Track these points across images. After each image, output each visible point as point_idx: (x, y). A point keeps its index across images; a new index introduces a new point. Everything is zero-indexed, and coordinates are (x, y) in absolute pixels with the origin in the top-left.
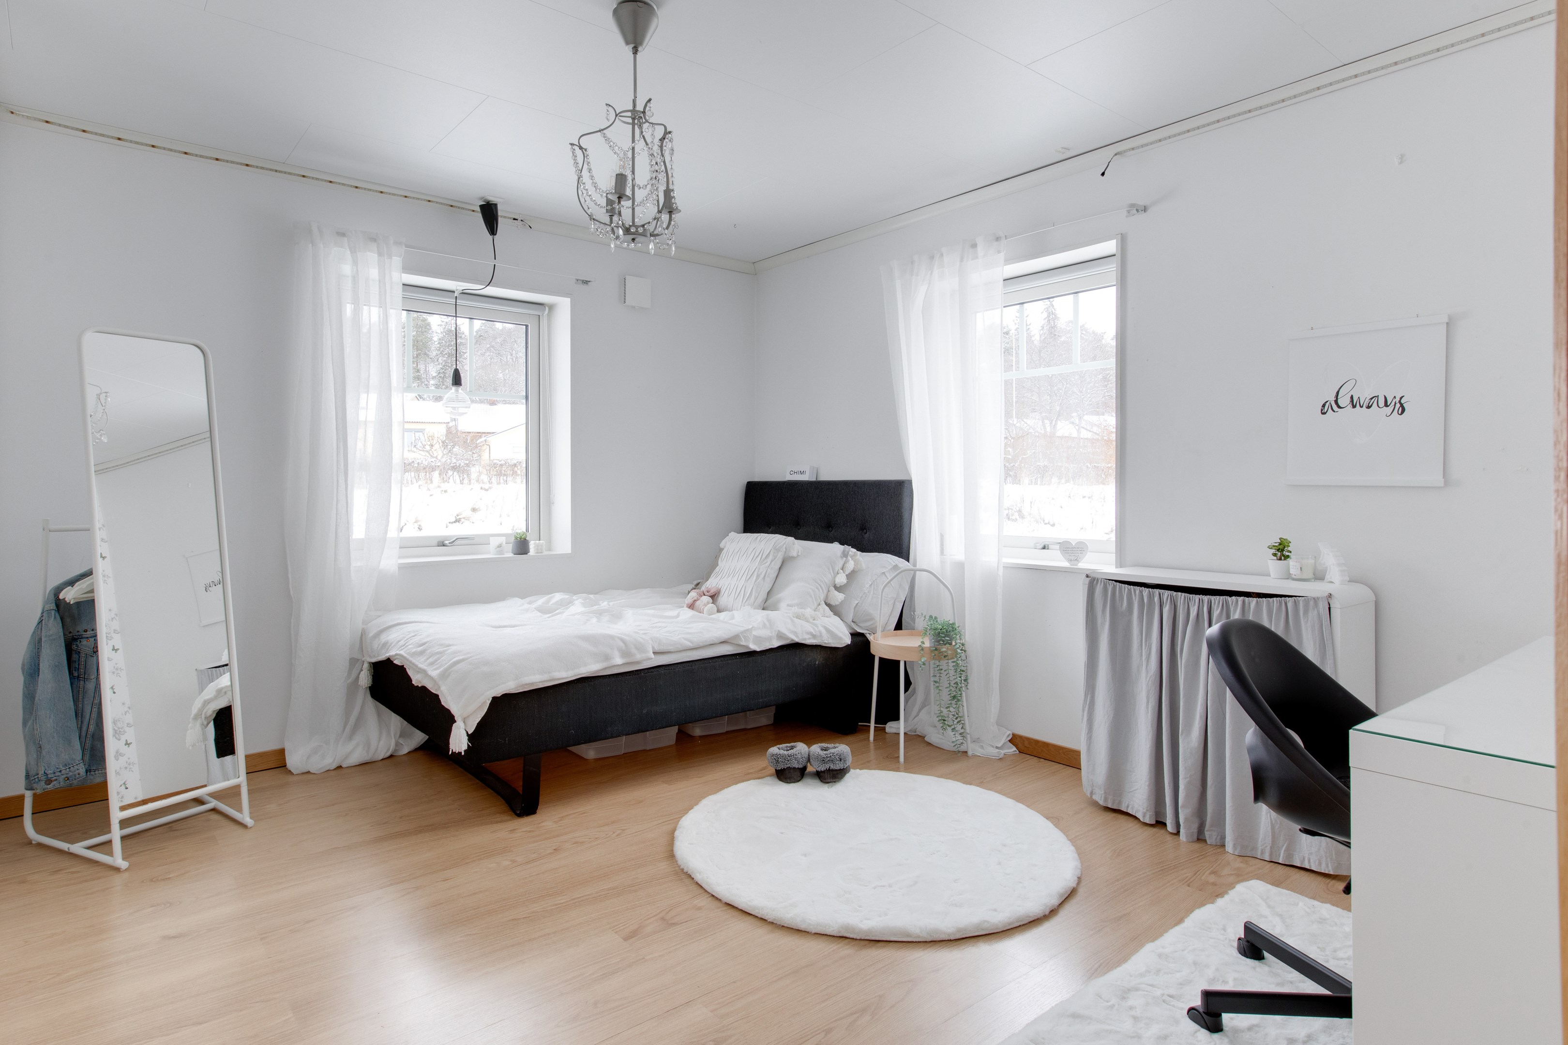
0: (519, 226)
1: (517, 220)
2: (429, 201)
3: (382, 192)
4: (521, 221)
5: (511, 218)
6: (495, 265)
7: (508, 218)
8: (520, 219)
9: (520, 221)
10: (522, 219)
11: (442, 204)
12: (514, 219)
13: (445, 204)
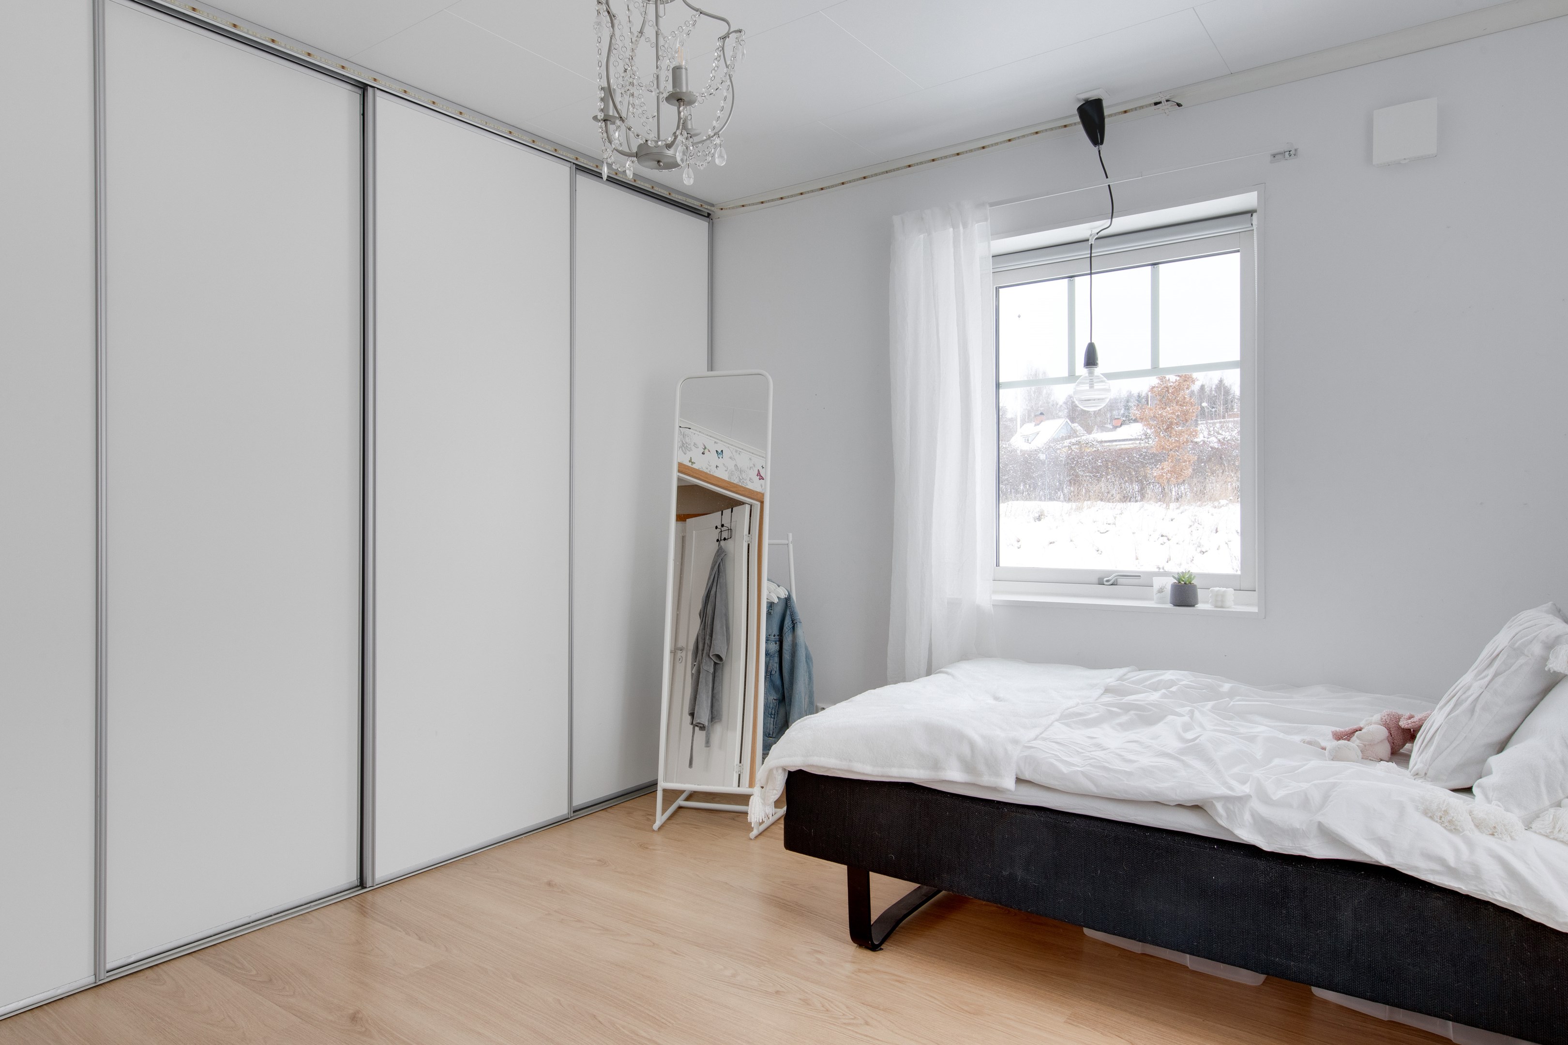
0: (1167, 111)
1: (1160, 103)
2: (1037, 133)
3: (983, 148)
4: (1167, 101)
5: (1150, 105)
6: (1109, 186)
7: (1147, 106)
8: (1163, 100)
9: (1166, 103)
10: (1167, 98)
11: (1052, 129)
12: (1156, 104)
13: (1056, 128)
